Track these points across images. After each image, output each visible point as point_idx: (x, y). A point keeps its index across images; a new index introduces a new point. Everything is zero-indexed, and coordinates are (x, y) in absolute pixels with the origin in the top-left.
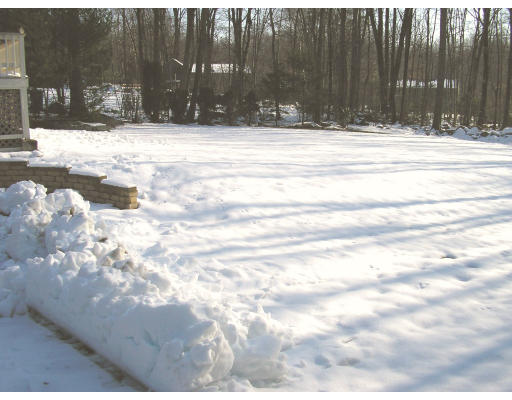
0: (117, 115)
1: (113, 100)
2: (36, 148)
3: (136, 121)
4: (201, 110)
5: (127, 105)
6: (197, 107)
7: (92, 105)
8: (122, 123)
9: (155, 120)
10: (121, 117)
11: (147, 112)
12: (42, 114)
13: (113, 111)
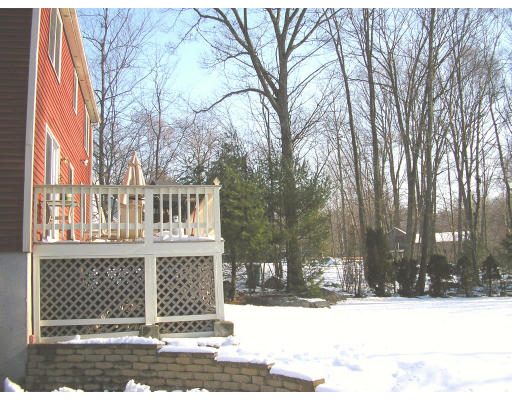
0: (338, 289)
1: (333, 273)
2: (232, 333)
3: (359, 295)
4: (432, 280)
5: (349, 278)
6: (428, 278)
7: (310, 279)
8: (344, 298)
9: (380, 293)
10: (343, 291)
11: (371, 284)
12: (258, 289)
13: (334, 285)
